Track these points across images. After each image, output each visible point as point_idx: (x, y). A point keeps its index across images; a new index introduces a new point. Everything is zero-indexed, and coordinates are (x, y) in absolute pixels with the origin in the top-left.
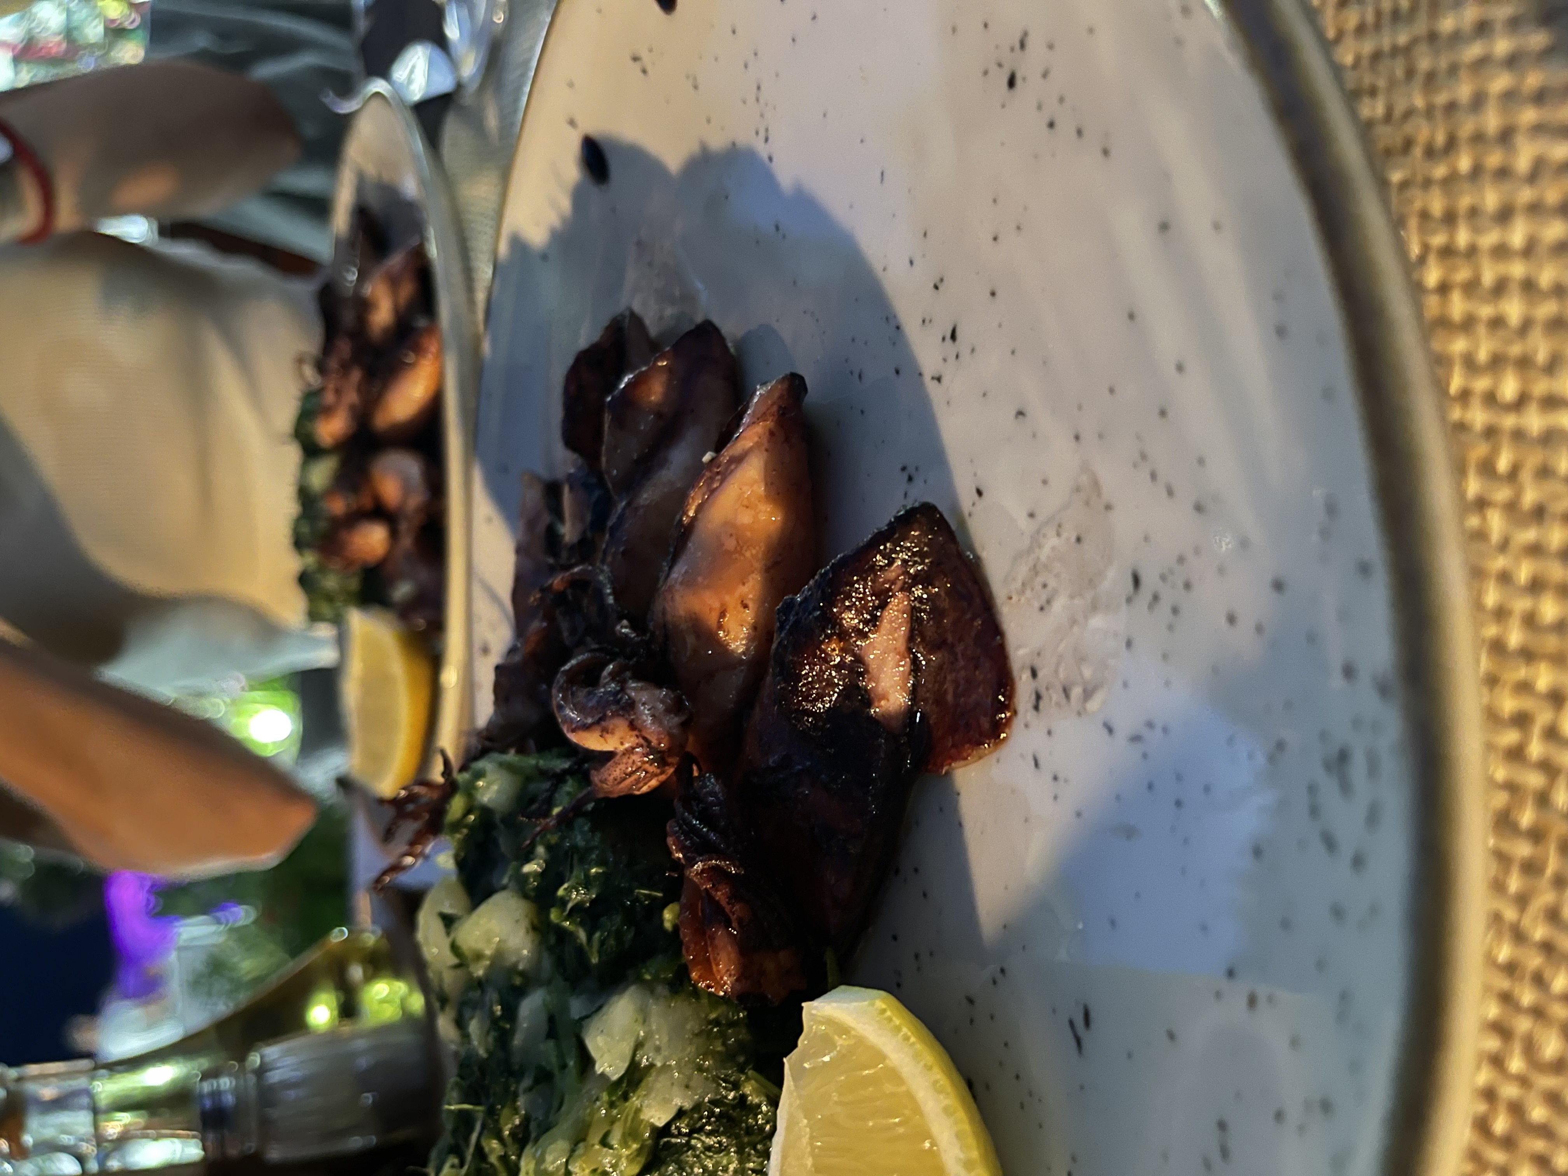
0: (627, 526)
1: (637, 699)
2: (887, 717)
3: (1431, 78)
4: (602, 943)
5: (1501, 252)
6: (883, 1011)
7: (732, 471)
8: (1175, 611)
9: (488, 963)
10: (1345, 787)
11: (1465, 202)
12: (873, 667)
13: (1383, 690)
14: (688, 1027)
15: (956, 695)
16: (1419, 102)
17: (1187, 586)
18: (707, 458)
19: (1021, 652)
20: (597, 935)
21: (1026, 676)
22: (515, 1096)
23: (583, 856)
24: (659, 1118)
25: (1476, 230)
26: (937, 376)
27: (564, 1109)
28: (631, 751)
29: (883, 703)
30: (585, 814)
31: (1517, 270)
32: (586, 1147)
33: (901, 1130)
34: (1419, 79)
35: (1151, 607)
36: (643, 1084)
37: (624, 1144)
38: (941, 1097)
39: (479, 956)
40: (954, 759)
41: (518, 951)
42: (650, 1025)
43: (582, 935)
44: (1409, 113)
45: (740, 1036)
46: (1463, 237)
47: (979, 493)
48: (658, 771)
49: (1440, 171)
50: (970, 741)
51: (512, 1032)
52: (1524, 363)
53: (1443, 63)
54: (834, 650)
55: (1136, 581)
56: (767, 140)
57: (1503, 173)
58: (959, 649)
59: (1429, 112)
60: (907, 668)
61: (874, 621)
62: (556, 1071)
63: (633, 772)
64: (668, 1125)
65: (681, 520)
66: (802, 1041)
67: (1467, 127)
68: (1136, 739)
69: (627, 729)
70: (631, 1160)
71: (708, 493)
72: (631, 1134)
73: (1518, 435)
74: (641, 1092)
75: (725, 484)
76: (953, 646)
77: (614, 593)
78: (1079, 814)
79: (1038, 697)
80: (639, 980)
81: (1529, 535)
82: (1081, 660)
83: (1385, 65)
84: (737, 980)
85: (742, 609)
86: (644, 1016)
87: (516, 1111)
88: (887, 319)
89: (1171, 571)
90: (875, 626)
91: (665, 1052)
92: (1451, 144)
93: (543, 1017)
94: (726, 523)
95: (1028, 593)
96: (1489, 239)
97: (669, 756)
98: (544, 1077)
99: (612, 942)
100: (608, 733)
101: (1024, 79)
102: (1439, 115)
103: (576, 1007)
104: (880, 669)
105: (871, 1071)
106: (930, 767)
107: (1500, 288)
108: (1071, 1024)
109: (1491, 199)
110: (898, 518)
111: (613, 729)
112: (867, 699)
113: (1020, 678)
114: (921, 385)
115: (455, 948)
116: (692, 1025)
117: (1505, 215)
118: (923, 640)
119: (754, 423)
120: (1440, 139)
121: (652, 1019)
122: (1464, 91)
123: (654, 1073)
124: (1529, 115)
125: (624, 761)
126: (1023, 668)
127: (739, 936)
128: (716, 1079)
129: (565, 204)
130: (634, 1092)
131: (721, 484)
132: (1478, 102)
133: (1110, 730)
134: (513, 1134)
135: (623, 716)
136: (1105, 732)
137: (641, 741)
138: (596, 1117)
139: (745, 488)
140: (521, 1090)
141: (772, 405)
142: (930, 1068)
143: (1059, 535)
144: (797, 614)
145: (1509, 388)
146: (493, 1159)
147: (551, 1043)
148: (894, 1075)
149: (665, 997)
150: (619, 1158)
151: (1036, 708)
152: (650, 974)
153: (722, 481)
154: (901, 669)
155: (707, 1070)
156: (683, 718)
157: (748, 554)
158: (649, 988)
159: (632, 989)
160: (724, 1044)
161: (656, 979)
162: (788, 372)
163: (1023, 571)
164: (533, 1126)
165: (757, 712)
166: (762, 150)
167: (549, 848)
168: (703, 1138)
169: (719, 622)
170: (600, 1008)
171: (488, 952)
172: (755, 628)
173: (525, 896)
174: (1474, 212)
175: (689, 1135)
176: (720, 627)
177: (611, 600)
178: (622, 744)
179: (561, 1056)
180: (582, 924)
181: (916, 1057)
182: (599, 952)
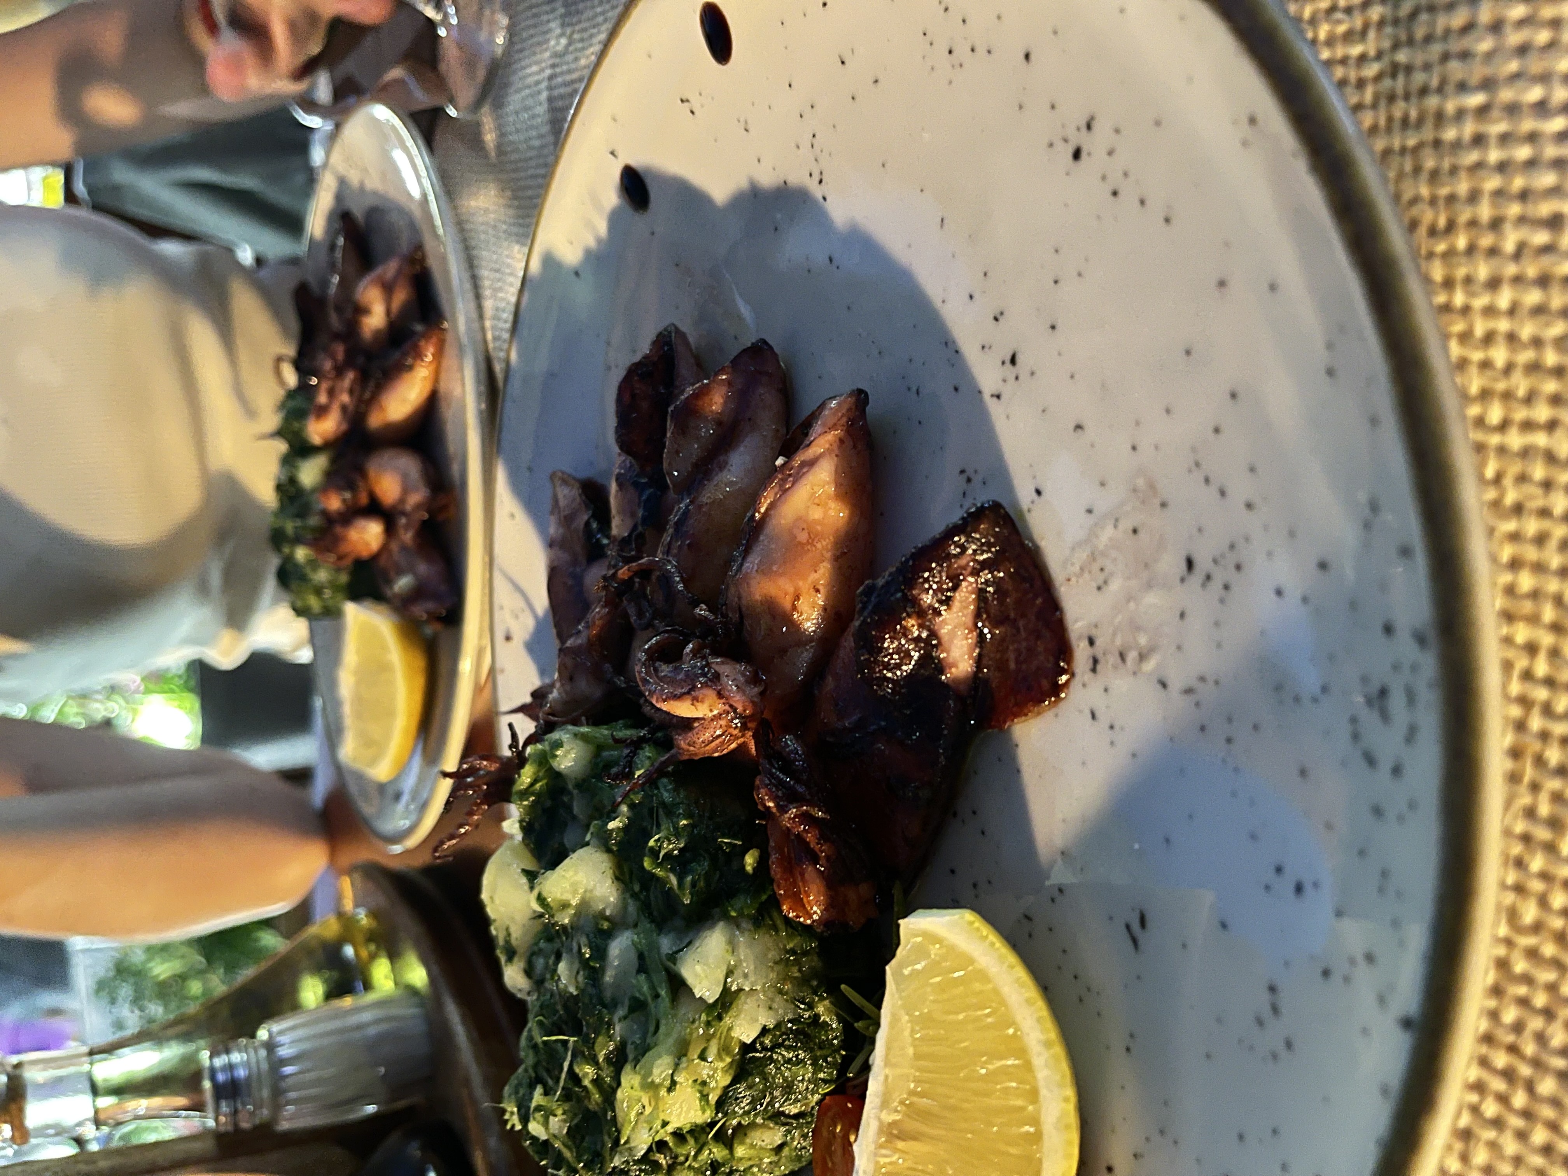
0: (692, 521)
1: (721, 672)
2: (956, 681)
3: (1434, 176)
4: (694, 884)
5: (1490, 311)
6: (972, 923)
7: (804, 474)
8: (1226, 587)
9: (573, 912)
10: (1385, 716)
11: (1461, 272)
12: (945, 639)
13: (1421, 640)
14: (770, 956)
15: (1017, 662)
16: (1424, 191)
17: (1238, 567)
18: (780, 461)
19: (1079, 624)
20: (689, 878)
21: (1084, 644)
22: (610, 1024)
23: (670, 812)
24: (748, 1036)
25: (1471, 294)
26: (996, 393)
27: (662, 1029)
28: (718, 717)
29: (953, 670)
30: (666, 775)
31: (1503, 325)
32: (688, 1061)
33: (989, 1020)
34: (1424, 176)
35: (1204, 585)
36: (734, 1006)
37: (719, 1057)
38: (1023, 990)
39: (565, 905)
40: (1016, 715)
41: (604, 899)
42: (738, 955)
43: (674, 880)
44: (1415, 200)
45: (813, 964)
46: (1459, 299)
47: (1038, 492)
48: (740, 734)
49: (1441, 247)
50: (1031, 700)
51: (602, 970)
52: (1507, 396)
53: (1446, 164)
54: (913, 626)
55: (1190, 564)
56: (821, 182)
57: (1493, 252)
58: (1021, 623)
59: (1433, 201)
60: (974, 641)
61: (947, 602)
62: (650, 1000)
63: (720, 736)
64: (754, 1042)
65: (753, 516)
66: (899, 952)
67: (1464, 215)
68: (1189, 691)
69: (715, 698)
70: (725, 1071)
71: (781, 493)
72: (725, 1049)
73: (1502, 450)
74: (733, 1012)
75: (797, 486)
76: (1015, 620)
77: (683, 580)
78: (1134, 755)
79: (1095, 661)
80: (726, 917)
81: (1511, 526)
82: (1138, 628)
83: (1395, 161)
84: (825, 910)
85: (814, 593)
86: (732, 946)
87: (611, 1038)
88: (946, 343)
89: (1223, 556)
90: (948, 605)
91: (752, 978)
92: (1451, 227)
93: (633, 956)
94: (799, 519)
95: (1086, 575)
96: (1480, 302)
97: (750, 721)
98: (638, 1006)
99: (702, 884)
100: (698, 701)
101: (1089, 154)
102: (1441, 203)
103: (666, 944)
104: (951, 641)
105: (962, 973)
106: (993, 723)
107: (1489, 339)
108: (1128, 927)
109: (1483, 271)
110: (970, 515)
111: (703, 698)
112: (940, 668)
113: (1078, 646)
114: (981, 401)
115: (541, 899)
116: (773, 954)
117: (1494, 284)
118: (988, 617)
119: (826, 432)
120: (1442, 222)
121: (741, 950)
122: (1463, 187)
123: (742, 996)
124: (1514, 209)
125: (712, 726)
126: (1080, 638)
127: (826, 874)
128: (793, 1000)
129: (602, 227)
130: (727, 1012)
131: (793, 485)
132: (1474, 197)
133: (1164, 685)
134: (607, 1058)
135: (711, 687)
136: (1159, 687)
137: (727, 708)
138: (695, 1035)
139: (816, 489)
140: (616, 1019)
141: (842, 417)
142: (1011, 967)
143: (1115, 526)
144: (879, 596)
145: (1495, 414)
146: (586, 1082)
147: (642, 977)
148: (983, 976)
149: (750, 930)
150: (715, 1070)
151: (1094, 670)
152: (735, 911)
153: (794, 483)
154: (970, 641)
155: (786, 993)
156: (761, 689)
157: (819, 546)
158: (735, 923)
159: (721, 924)
160: (800, 971)
161: (741, 914)
162: (855, 388)
163: (1082, 555)
164: (630, 1049)
165: (830, 683)
166: (817, 192)
167: (632, 806)
168: (784, 1053)
169: (793, 604)
170: (689, 943)
171: (574, 902)
172: (825, 609)
173: (608, 850)
174: (1468, 280)
175: (772, 1049)
176: (794, 608)
177: (680, 587)
178: (711, 711)
179: (653, 987)
180: (672, 870)
181: (1001, 959)
182: (691, 894)
